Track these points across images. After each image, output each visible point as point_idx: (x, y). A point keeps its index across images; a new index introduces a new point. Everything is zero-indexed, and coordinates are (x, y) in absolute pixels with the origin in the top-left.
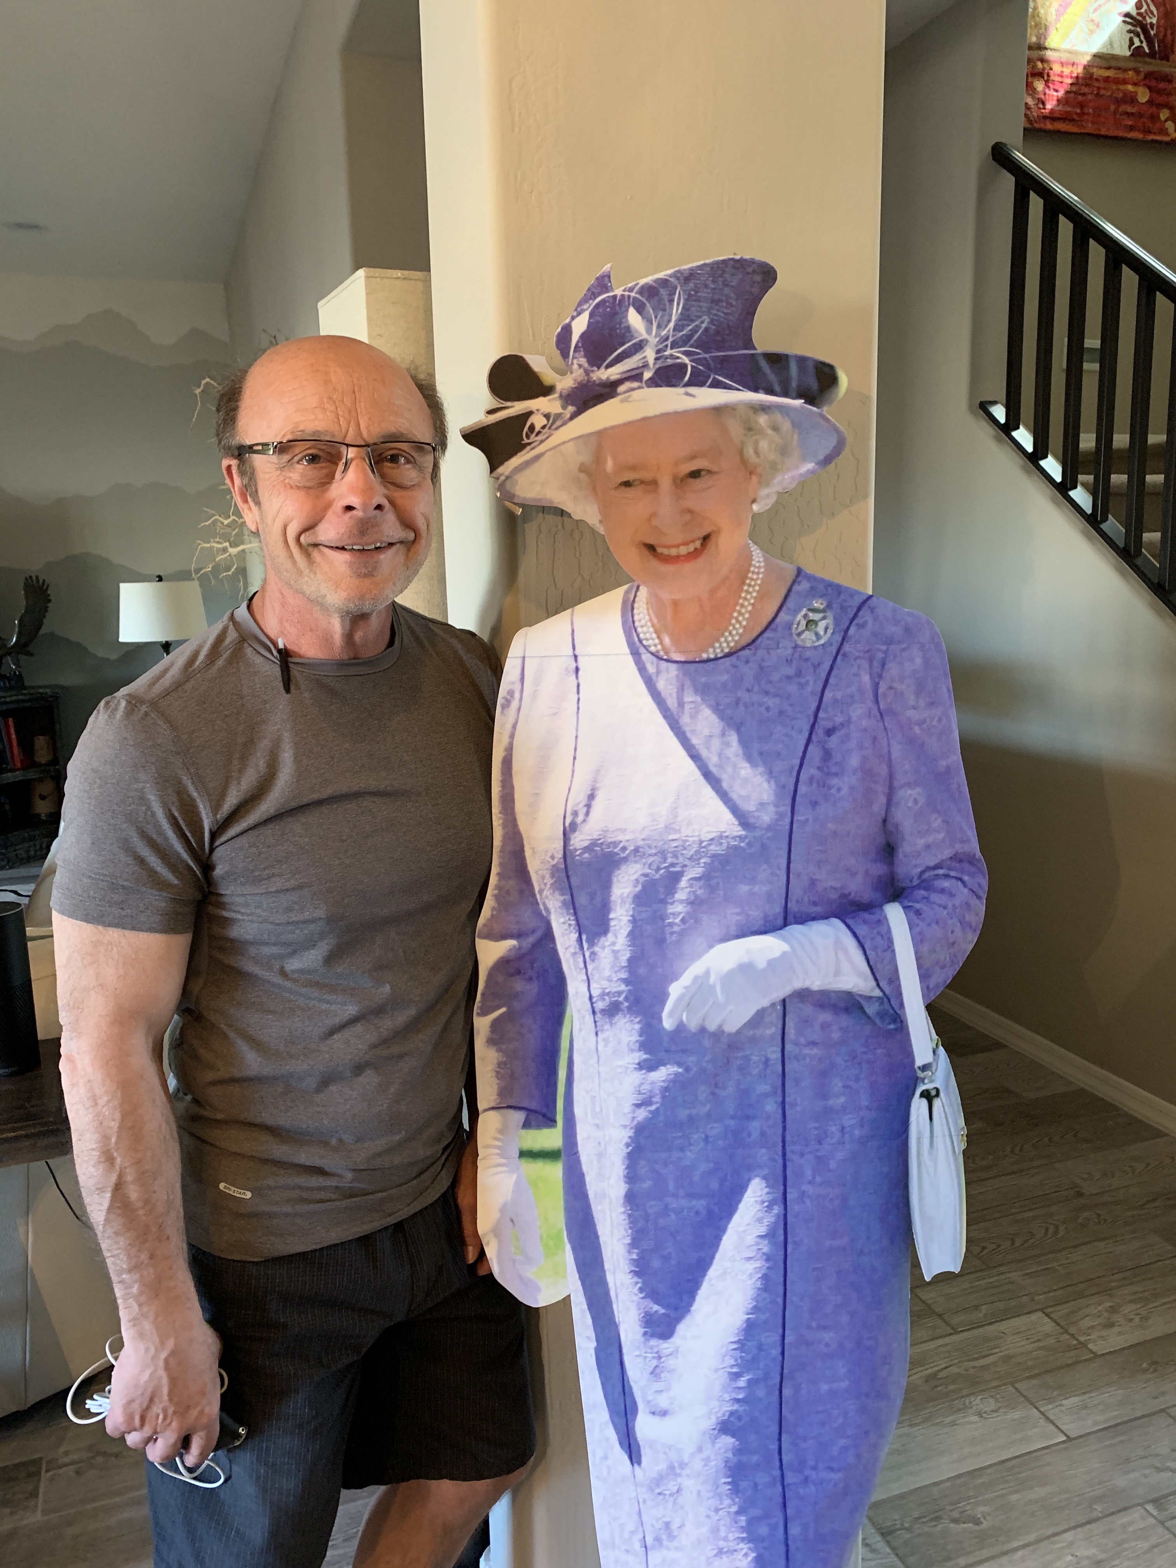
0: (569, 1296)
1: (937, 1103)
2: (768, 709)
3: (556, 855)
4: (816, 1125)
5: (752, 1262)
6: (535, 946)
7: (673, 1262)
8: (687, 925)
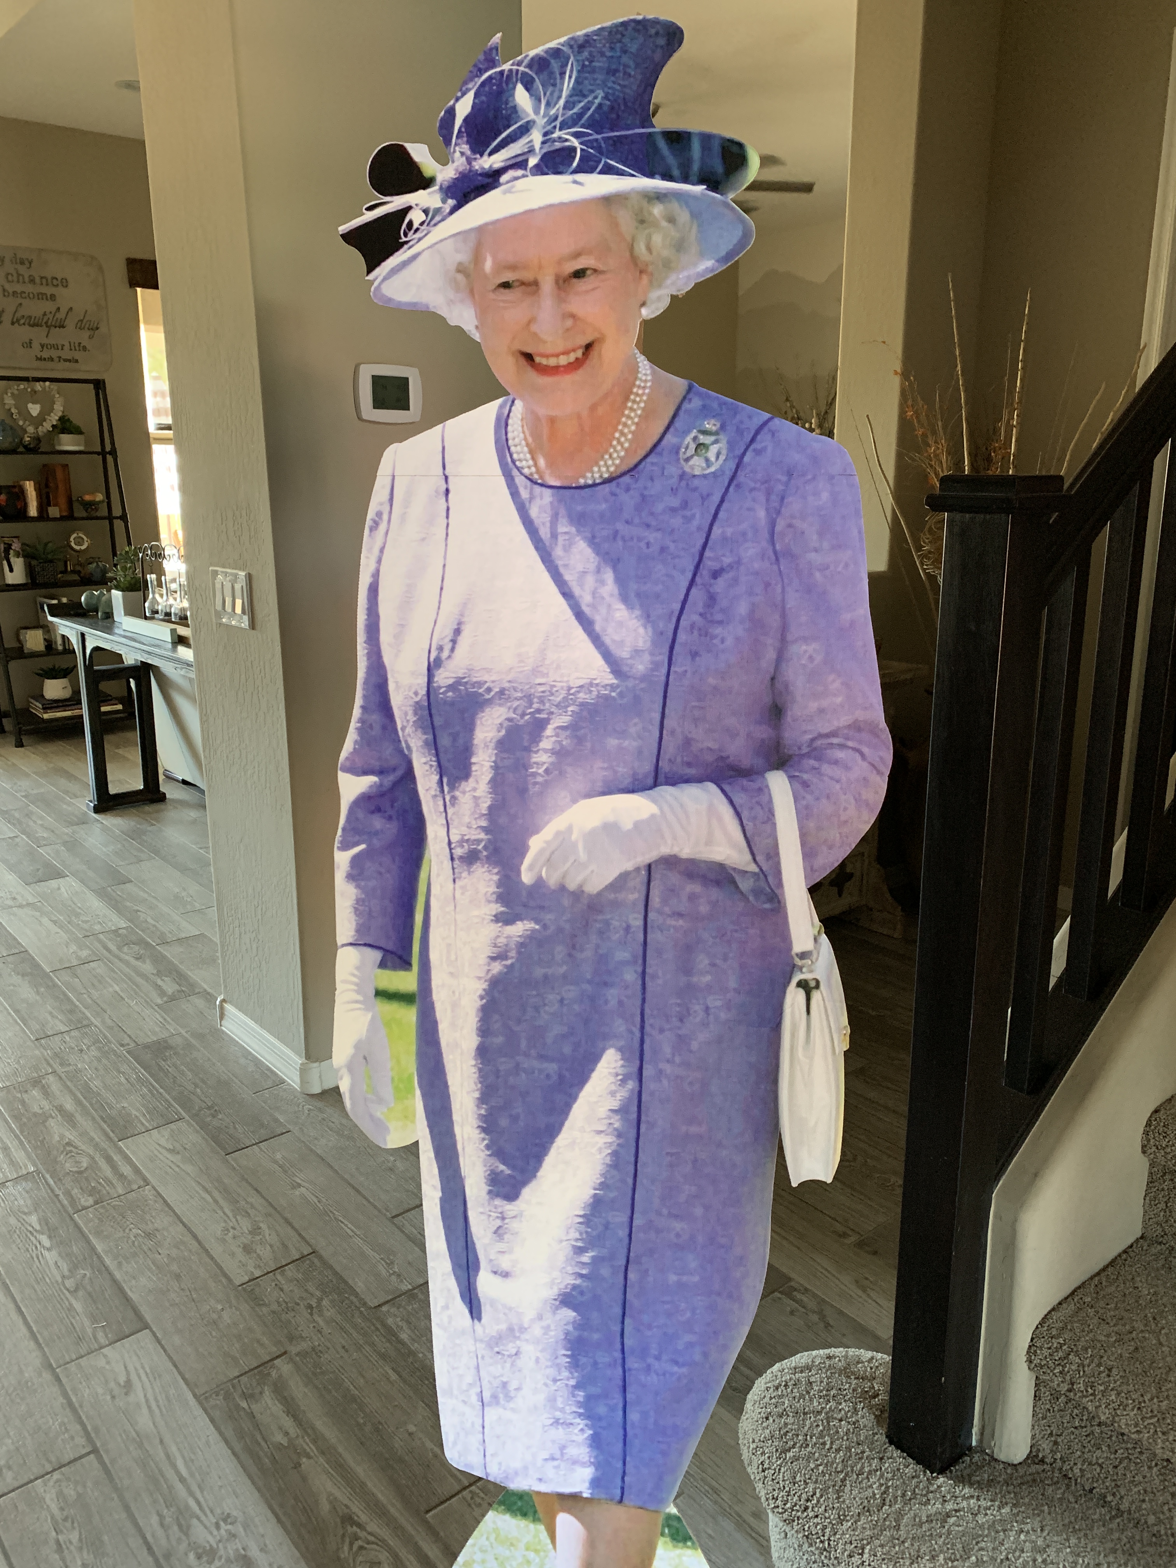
0: (417, 1142)
1: (816, 996)
2: (648, 545)
3: (420, 691)
4: (679, 1001)
5: (602, 1135)
6: (396, 784)
7: (521, 1124)
8: (551, 776)
